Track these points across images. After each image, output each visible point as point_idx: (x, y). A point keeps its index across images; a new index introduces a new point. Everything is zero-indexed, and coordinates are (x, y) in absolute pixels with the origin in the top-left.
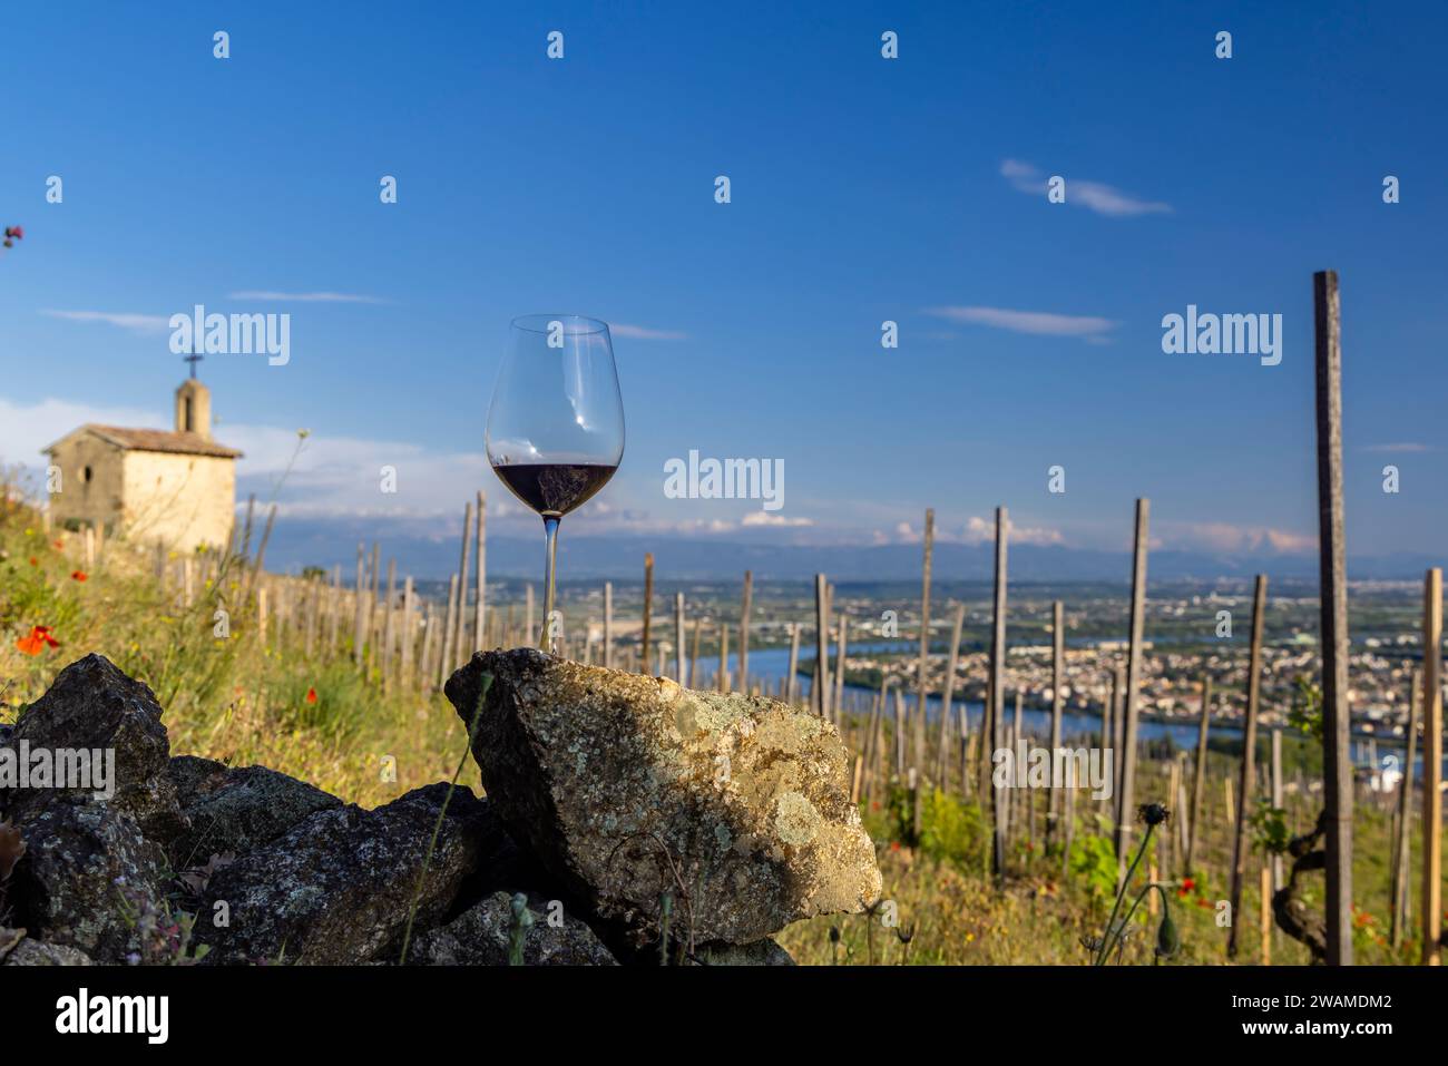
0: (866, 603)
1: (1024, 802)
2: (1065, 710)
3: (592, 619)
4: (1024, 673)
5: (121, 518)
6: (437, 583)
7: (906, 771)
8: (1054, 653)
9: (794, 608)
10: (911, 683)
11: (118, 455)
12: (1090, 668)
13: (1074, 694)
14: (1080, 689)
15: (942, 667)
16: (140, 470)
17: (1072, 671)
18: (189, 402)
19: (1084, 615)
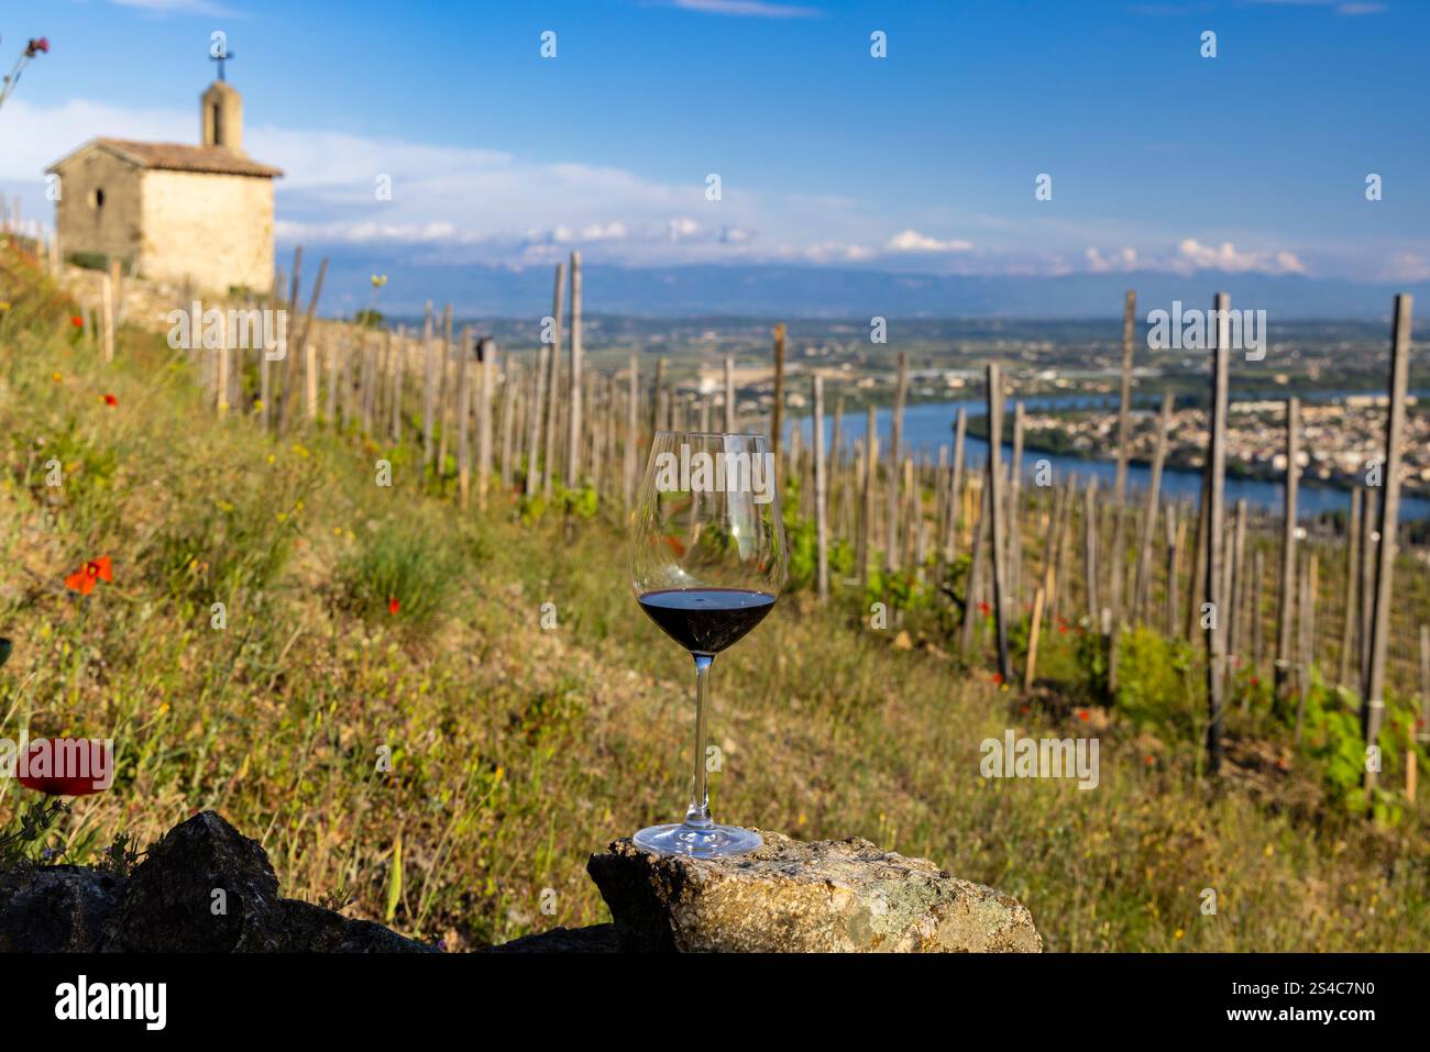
0: (1047, 347)
1: (1248, 604)
2: (1302, 481)
3: (706, 365)
4: (1249, 435)
5: (140, 251)
6: (515, 322)
7: (1099, 612)
8: (1288, 410)
9: (956, 353)
10: (1104, 447)
11: (134, 176)
12: (1335, 430)
13: (1314, 463)
14: (1321, 455)
15: (1144, 427)
16: (163, 195)
17: (1311, 432)
18: (217, 109)
19: (1327, 362)
